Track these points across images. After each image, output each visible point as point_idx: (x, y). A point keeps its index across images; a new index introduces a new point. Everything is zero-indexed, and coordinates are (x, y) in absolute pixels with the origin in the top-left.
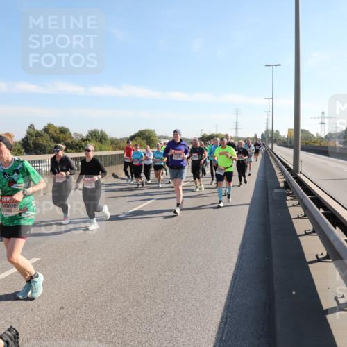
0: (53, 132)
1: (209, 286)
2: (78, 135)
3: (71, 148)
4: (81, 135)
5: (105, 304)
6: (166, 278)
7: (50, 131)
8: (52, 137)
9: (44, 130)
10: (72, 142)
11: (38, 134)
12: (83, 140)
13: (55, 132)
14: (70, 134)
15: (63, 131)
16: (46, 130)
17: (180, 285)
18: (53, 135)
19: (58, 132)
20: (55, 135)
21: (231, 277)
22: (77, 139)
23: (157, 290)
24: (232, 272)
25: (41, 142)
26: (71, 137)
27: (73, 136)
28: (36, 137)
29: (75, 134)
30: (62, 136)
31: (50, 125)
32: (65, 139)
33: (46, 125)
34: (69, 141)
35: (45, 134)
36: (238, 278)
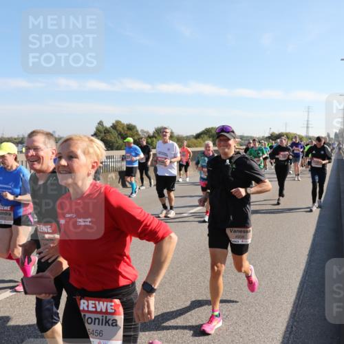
0: (121, 129)
1: (274, 292)
2: (145, 132)
4: (147, 132)
5: (166, 302)
6: (229, 280)
7: (118, 128)
8: (120, 134)
9: (112, 127)
11: (107, 131)
12: (150, 137)
13: (123, 128)
14: (137, 131)
15: (131, 128)
16: (114, 127)
18: (121, 132)
19: (126, 129)
20: (122, 132)
21: (298, 284)
24: (299, 279)
25: (109, 138)
26: (137, 134)
27: (140, 133)
28: (105, 133)
29: (142, 131)
30: (129, 133)
31: (118, 122)
32: (132, 136)
33: (114, 122)
34: (136, 138)
35: (113, 131)
36: (305, 286)
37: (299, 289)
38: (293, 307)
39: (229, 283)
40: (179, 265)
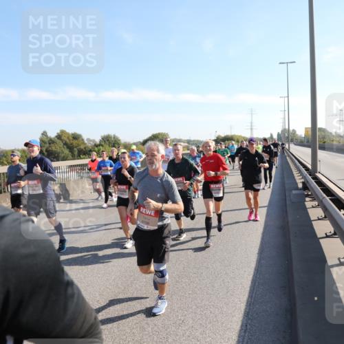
0: (65, 139)
1: (227, 293)
2: (91, 141)
3: (84, 154)
4: (94, 141)
6: (184, 285)
7: (63, 138)
8: (65, 144)
9: (56, 137)
10: (85, 148)
11: (51, 142)
12: (96, 146)
13: (68, 138)
14: (83, 140)
15: (76, 137)
16: (59, 137)
17: (198, 292)
18: (66, 142)
19: (71, 138)
20: (68, 141)
21: (250, 283)
22: (90, 145)
23: (174, 297)
24: (251, 277)
25: (54, 149)
26: (85, 144)
27: (86, 142)
28: (50, 144)
29: (88, 139)
30: (75, 142)
31: (63, 132)
32: (79, 145)
33: (59, 132)
34: (82, 147)
35: (58, 141)
36: (257, 284)
37: (251, 287)
38: (246, 306)
39: (183, 287)
40: (132, 274)
